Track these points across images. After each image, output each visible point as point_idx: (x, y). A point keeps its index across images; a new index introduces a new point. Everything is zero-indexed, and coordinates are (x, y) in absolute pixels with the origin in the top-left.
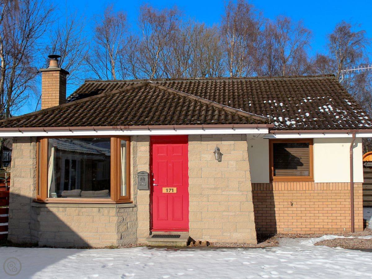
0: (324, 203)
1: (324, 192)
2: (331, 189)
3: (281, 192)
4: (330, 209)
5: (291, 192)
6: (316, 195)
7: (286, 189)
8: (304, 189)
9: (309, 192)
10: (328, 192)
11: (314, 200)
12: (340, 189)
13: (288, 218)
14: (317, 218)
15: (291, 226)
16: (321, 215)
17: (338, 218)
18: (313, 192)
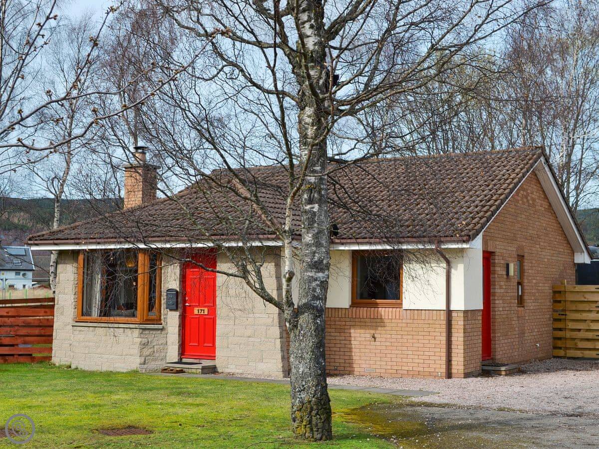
0: (415, 337)
1: (415, 322)
2: (423, 318)
3: (362, 320)
4: (422, 345)
5: (374, 321)
6: (404, 325)
7: (368, 316)
8: (390, 317)
9: (396, 321)
10: (419, 322)
11: (402, 333)
12: (435, 318)
13: (370, 355)
14: (405, 356)
15: (374, 367)
16: (410, 353)
17: (432, 358)
18: (400, 321)
